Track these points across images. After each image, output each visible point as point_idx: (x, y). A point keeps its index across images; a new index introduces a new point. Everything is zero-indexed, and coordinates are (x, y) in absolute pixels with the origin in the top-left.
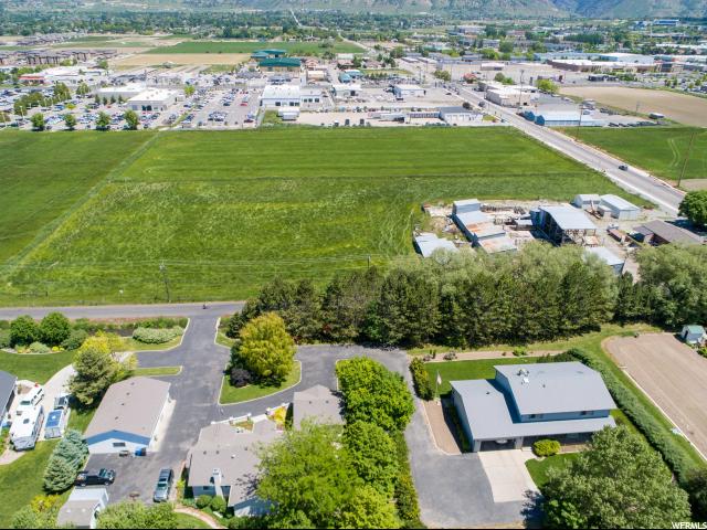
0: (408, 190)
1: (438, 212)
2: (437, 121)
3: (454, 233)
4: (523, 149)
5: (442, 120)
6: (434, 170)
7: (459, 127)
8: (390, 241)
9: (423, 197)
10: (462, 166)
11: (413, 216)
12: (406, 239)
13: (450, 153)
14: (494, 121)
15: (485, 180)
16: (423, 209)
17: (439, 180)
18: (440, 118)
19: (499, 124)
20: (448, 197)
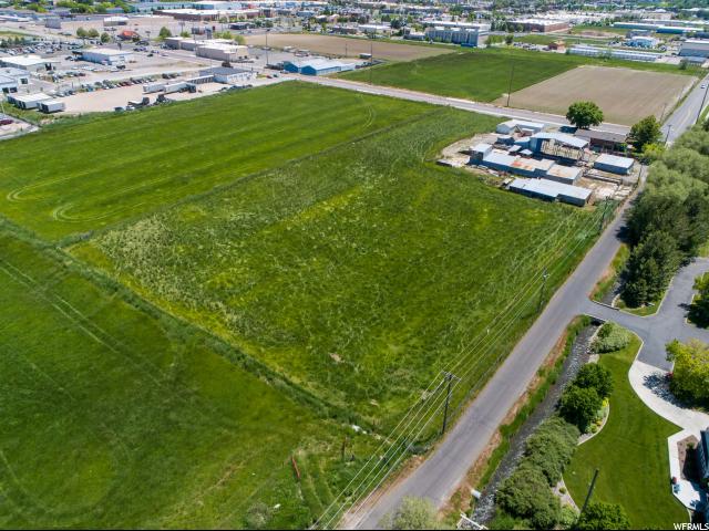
5: (222, 83)
14: (268, 77)
18: (215, 81)
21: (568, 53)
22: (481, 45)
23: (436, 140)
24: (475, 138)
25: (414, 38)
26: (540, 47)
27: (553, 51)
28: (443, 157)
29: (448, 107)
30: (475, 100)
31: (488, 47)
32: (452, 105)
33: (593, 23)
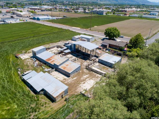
0: (3, 49)
1: (25, 56)
2: (3, 23)
3: (41, 66)
4: (39, 27)
5: (5, 22)
6: (11, 38)
7: (13, 24)
8: (6, 85)
9: (13, 51)
10: (23, 35)
11: (13, 62)
12: (17, 79)
13: (15, 31)
14: (23, 21)
15: (35, 38)
16: (16, 57)
17: (16, 42)
18: (4, 22)
19: (25, 21)
20: (26, 48)
21: (129, 16)
22: (104, 14)
25: (87, 13)
26: (122, 15)
27: (125, 16)
31: (106, 15)
33: (142, 10)
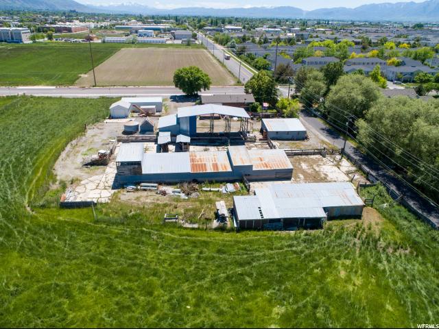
22: (27, 41)
23: (31, 151)
24: (90, 132)
28: (64, 186)
29: (24, 96)
30: (53, 85)
31: (34, 42)
32: (28, 94)
